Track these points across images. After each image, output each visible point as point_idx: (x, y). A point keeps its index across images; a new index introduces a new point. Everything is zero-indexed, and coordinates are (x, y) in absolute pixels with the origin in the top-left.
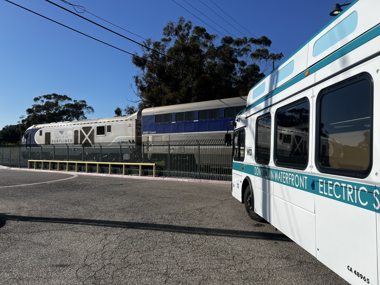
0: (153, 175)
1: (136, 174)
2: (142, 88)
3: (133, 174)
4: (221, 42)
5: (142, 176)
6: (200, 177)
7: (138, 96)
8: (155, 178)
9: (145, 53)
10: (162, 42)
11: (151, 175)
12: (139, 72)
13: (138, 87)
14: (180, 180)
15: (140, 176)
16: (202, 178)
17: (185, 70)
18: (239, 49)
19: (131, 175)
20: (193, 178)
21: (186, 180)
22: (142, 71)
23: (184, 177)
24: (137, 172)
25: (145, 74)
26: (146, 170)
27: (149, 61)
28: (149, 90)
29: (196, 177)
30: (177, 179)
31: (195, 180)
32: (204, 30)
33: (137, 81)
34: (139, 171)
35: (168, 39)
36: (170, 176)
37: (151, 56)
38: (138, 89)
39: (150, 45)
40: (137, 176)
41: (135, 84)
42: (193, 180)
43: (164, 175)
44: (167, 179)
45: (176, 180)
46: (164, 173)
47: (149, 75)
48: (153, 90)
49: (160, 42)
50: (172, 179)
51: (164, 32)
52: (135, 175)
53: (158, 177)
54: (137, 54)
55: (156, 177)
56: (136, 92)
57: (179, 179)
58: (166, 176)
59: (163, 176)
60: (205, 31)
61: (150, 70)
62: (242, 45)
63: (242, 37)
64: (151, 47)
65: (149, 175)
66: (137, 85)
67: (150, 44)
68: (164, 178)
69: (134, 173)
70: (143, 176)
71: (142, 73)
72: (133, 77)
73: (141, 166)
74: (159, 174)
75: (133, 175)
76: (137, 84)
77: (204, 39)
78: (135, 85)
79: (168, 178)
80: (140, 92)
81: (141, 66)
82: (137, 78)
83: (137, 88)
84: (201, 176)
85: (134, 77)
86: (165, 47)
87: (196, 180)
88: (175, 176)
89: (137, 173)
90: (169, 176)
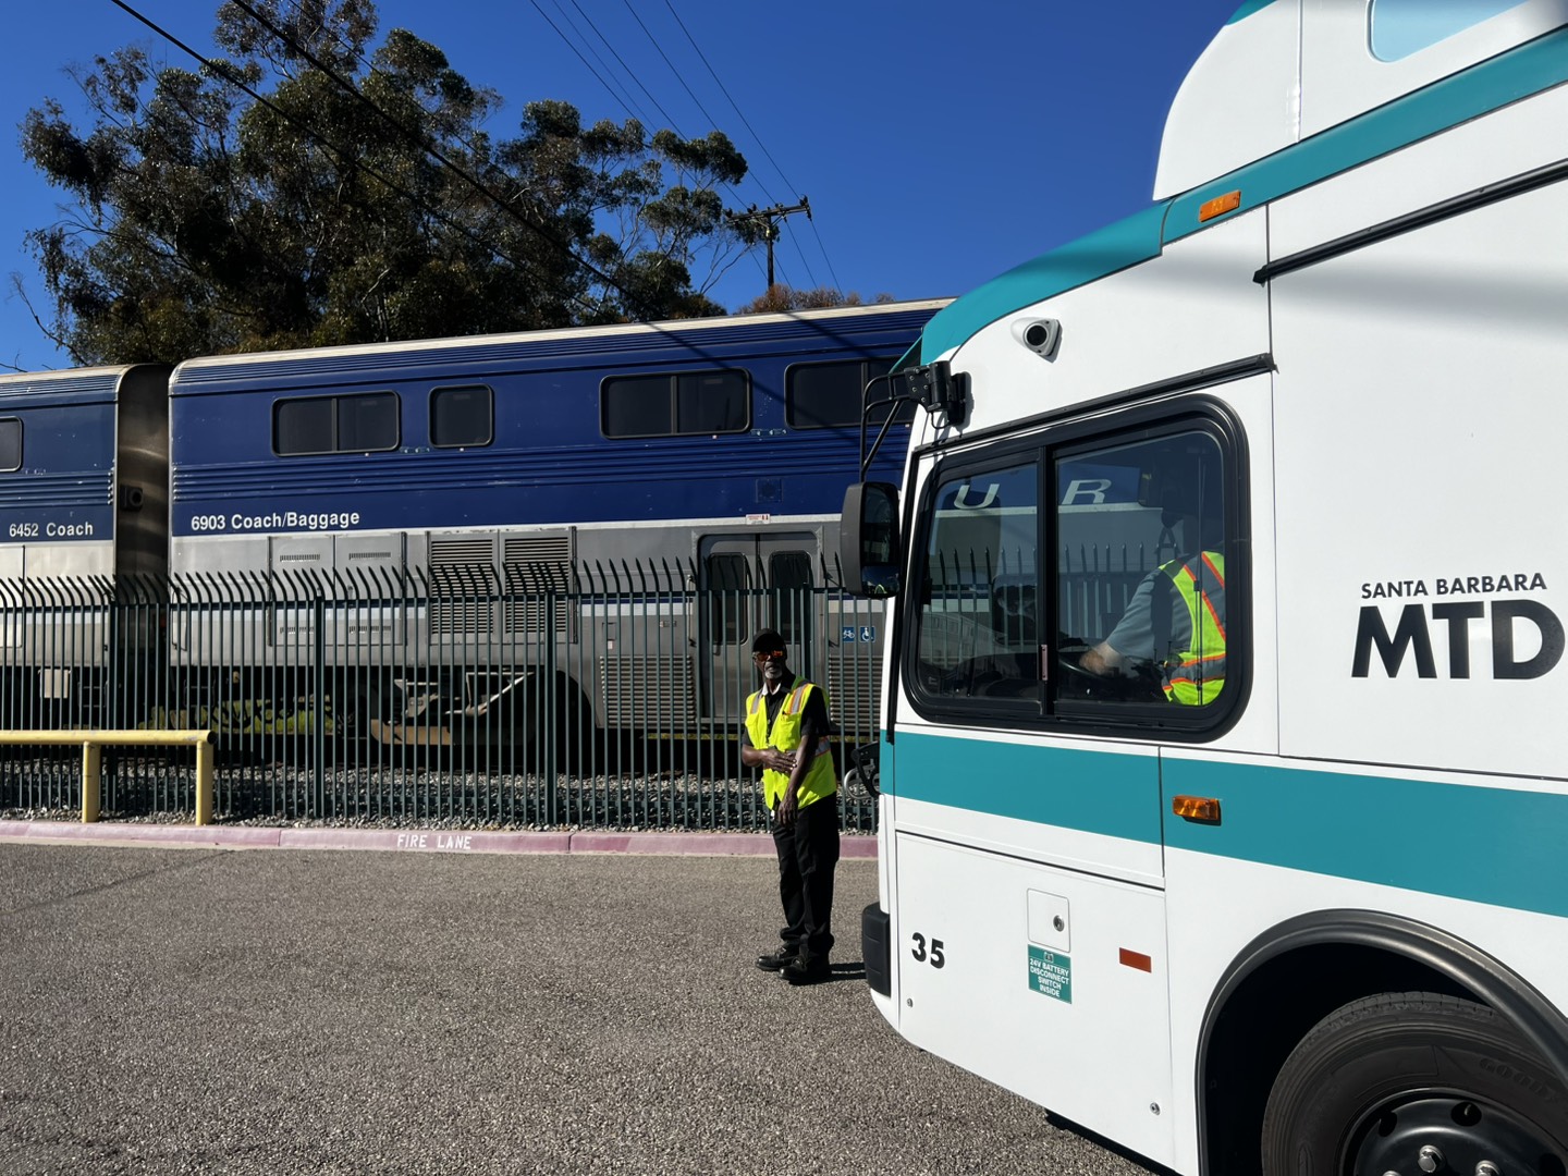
0: (193, 806)
1: (54, 805)
2: (85, 301)
3: (25, 805)
4: (524, 125)
5: (101, 819)
6: (559, 813)
7: (61, 343)
8: (212, 830)
9: (108, 123)
10: (209, 80)
11: (170, 809)
12: (71, 208)
13: (61, 293)
14: (413, 839)
15: (89, 820)
16: (574, 820)
17: (342, 231)
18: (604, 177)
19: (14, 816)
20: (504, 821)
21: (459, 842)
22: (89, 208)
23: (432, 814)
24: (64, 792)
25: (105, 227)
26: (130, 774)
27: (132, 172)
28: (130, 312)
29: (526, 815)
30: (386, 833)
31: (522, 833)
32: (437, 60)
33: (55, 260)
34: (76, 782)
35: (243, 68)
36: (326, 809)
37: (144, 142)
38: (60, 306)
39: (139, 84)
40: (65, 818)
41: (43, 275)
42: (507, 833)
43: (279, 806)
44: (303, 836)
45: (379, 840)
46: (278, 796)
47: (127, 240)
48: (157, 316)
49: (200, 80)
50: (345, 832)
51: (220, 29)
52: (42, 818)
53: (234, 820)
54: (56, 111)
55: (214, 822)
56: (49, 322)
57: (401, 834)
58: (293, 812)
59: (267, 812)
60: (445, 64)
61: (139, 209)
62: (619, 152)
63: (619, 122)
64: (148, 94)
65: (160, 808)
66: (56, 284)
67: (140, 79)
68: (285, 832)
69: (35, 799)
70: (112, 818)
71: (91, 217)
72: (29, 237)
73: (97, 751)
74: (242, 805)
75: (31, 812)
76: (56, 278)
77: (437, 97)
78: (44, 280)
79: (308, 826)
80: (72, 318)
81: (81, 183)
82: (55, 242)
83: (56, 302)
84: (560, 801)
85: (40, 236)
86: (228, 106)
87: (532, 834)
88: (363, 809)
89: (63, 801)
90: (319, 817)
